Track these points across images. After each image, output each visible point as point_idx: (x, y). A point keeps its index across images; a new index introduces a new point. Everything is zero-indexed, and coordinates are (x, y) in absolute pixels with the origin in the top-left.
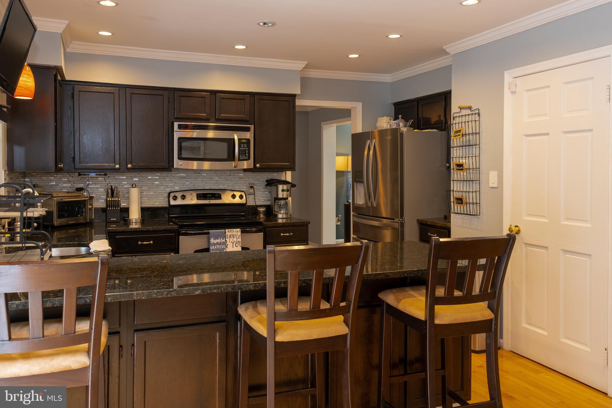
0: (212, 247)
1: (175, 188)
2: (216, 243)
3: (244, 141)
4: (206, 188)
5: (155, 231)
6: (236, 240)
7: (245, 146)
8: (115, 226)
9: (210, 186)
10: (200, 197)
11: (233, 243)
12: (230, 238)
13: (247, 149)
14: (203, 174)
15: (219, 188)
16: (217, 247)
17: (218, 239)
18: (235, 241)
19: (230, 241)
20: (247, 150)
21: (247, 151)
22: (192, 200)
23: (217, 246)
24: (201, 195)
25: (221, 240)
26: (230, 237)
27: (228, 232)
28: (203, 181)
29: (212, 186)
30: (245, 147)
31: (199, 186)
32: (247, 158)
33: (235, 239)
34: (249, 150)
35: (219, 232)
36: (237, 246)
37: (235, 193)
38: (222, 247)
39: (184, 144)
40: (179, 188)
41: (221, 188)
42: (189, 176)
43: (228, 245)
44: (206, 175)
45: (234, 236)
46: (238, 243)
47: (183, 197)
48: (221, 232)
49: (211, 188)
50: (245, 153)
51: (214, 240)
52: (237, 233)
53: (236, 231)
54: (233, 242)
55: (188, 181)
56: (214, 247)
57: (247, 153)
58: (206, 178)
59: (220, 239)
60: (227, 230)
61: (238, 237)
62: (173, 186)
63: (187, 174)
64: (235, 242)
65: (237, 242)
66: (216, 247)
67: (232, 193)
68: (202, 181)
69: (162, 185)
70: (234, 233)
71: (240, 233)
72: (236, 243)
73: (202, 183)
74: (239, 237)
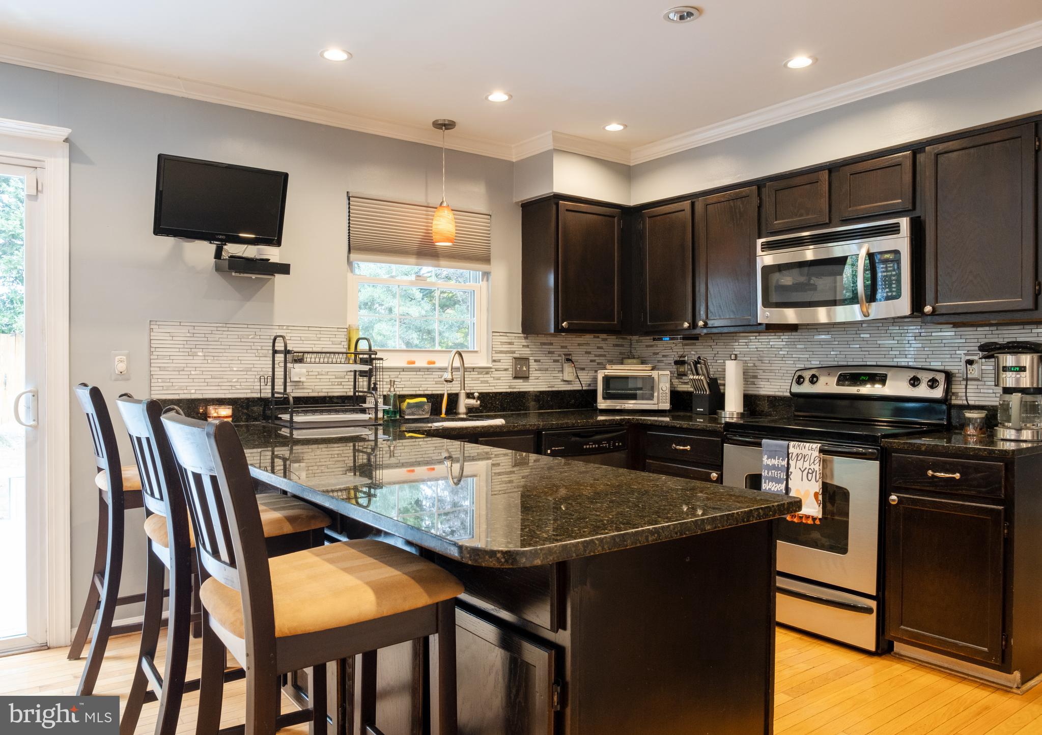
0: (764, 471)
1: (813, 362)
2: (771, 465)
3: (887, 256)
4: (868, 363)
5: (691, 429)
6: (808, 467)
7: (890, 267)
8: (702, 420)
9: (877, 360)
10: (842, 380)
11: (803, 472)
12: (797, 460)
13: (894, 273)
14: (862, 336)
15: (895, 364)
16: (772, 473)
17: (775, 459)
18: (806, 468)
19: (797, 467)
20: (894, 276)
21: (893, 278)
22: (828, 385)
23: (773, 471)
24: (848, 377)
25: (780, 461)
26: (797, 458)
27: (795, 447)
28: (863, 349)
29: (882, 360)
30: (889, 269)
31: (855, 360)
32: (894, 294)
33: (806, 465)
34: (899, 275)
35: (777, 445)
36: (810, 479)
37: (920, 375)
38: (780, 476)
39: (776, 277)
40: (818, 363)
41: (899, 364)
42: (836, 340)
43: (791, 473)
44: (868, 336)
45: (804, 458)
46: (812, 473)
47: (814, 380)
48: (781, 446)
49: (879, 364)
50: (890, 284)
51: (768, 459)
52: (810, 452)
53: (810, 448)
54: (802, 470)
55: (834, 349)
56: (768, 473)
57: (894, 282)
58: (869, 342)
59: (778, 459)
60: (792, 443)
61: (812, 461)
62: (809, 359)
63: (833, 336)
64: (806, 471)
65: (810, 471)
66: (770, 473)
67: (912, 374)
68: (860, 349)
69: (791, 356)
70: (805, 452)
71: (816, 453)
72: (808, 473)
73: (862, 353)
74: (814, 461)
